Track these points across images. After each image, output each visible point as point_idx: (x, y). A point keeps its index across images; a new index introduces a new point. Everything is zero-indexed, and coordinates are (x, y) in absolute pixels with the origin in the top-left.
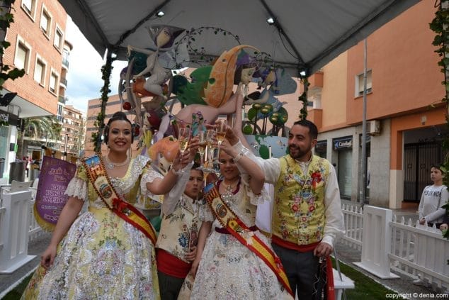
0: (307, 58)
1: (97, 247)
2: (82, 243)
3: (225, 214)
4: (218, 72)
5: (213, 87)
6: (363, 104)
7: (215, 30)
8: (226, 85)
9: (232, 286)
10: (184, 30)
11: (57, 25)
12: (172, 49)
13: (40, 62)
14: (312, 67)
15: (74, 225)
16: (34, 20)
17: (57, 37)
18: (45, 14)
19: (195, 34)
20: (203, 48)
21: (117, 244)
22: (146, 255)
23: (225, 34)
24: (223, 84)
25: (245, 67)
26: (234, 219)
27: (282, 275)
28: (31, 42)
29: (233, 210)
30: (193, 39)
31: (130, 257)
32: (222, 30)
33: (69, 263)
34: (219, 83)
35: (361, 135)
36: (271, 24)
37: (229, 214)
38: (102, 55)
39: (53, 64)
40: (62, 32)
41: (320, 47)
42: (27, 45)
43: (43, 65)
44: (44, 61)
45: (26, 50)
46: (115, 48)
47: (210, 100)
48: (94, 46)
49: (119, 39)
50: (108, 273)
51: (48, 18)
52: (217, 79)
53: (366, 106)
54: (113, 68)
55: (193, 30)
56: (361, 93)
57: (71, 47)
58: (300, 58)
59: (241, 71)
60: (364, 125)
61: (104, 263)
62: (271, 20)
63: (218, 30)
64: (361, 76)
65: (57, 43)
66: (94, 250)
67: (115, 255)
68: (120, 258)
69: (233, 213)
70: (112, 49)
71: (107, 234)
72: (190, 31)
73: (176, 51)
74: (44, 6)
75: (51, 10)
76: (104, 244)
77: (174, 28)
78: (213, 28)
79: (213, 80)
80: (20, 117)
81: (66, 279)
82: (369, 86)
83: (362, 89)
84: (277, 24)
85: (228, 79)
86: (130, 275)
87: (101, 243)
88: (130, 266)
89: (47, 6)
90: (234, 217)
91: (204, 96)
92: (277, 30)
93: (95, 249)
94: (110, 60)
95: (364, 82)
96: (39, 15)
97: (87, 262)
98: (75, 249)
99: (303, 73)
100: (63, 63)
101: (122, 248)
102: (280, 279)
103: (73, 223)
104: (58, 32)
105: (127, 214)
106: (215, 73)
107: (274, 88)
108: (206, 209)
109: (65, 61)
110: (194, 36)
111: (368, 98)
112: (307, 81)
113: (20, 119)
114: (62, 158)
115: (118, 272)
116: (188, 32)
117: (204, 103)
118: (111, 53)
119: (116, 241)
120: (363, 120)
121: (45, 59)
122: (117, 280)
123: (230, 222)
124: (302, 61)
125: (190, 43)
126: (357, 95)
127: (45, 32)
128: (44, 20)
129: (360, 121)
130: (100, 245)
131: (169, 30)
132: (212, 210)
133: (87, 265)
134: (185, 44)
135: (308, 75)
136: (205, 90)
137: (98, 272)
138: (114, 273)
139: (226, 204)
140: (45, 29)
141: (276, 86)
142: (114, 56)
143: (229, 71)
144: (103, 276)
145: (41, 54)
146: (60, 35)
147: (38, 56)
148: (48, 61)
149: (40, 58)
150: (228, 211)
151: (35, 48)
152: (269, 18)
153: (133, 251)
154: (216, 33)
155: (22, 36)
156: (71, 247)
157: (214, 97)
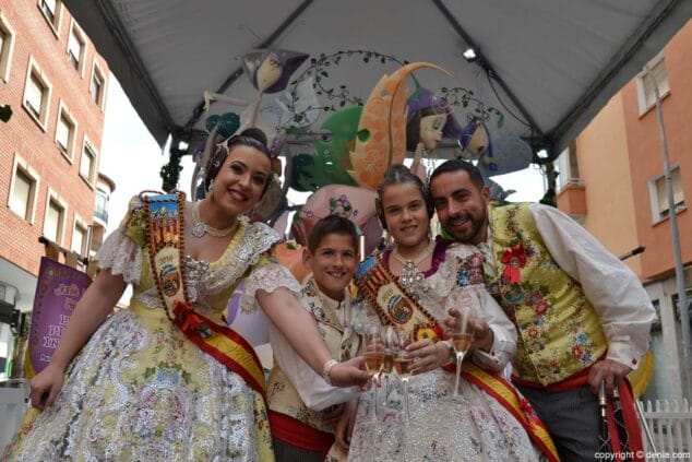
0: (547, 123)
1: (140, 379)
2: (109, 370)
3: (409, 315)
4: (374, 117)
5: (367, 149)
6: (672, 232)
7: (363, 55)
8: (391, 145)
9: (434, 445)
10: (306, 57)
11: (86, 138)
12: (287, 93)
13: (54, 204)
14: (557, 140)
15: (97, 336)
16: (45, 128)
17: (86, 160)
18: (65, 118)
19: (327, 64)
20: (343, 87)
21: (181, 379)
22: (243, 407)
23: (383, 61)
24: (385, 140)
25: (426, 112)
26: (428, 326)
27: (541, 432)
28: (38, 166)
29: (425, 307)
30: (325, 74)
31: (207, 409)
32: (377, 55)
33: (81, 408)
34: (378, 137)
35: (675, 297)
36: (470, 60)
37: (417, 315)
38: (162, 143)
39: (78, 207)
40: (94, 149)
41: (570, 94)
42: (33, 173)
43: (60, 209)
44: (63, 203)
45: (30, 181)
46: (185, 134)
47: (361, 177)
48: (145, 123)
49: (191, 114)
50: (159, 433)
51: (70, 125)
52: (373, 132)
53: (677, 235)
54: (181, 168)
55: (323, 57)
56: (665, 213)
57: (112, 187)
58: (533, 126)
59: (419, 122)
60: (679, 273)
61: (152, 412)
62: (470, 54)
63: (370, 54)
64: (659, 182)
65: (85, 171)
66: (134, 386)
67: (175, 401)
68: (187, 407)
69: (426, 313)
70: (180, 134)
71: (162, 357)
72: (318, 58)
73: (293, 94)
74: (62, 104)
75: (76, 110)
76: (155, 376)
77: (288, 52)
78: (361, 52)
79: (365, 134)
80: (17, 308)
81: (70, 440)
82: (678, 198)
83: (666, 206)
84: (482, 61)
85: (394, 131)
86: (203, 443)
87: (149, 372)
88: (205, 425)
89: (67, 103)
90: (427, 321)
91: (351, 168)
92: (483, 73)
93: (135, 383)
94: (176, 155)
95: (667, 192)
96: (54, 119)
97: (117, 406)
98: (93, 381)
99: (543, 154)
100: (98, 215)
101: (191, 387)
102: (535, 441)
103: (96, 330)
104: (87, 151)
105: (203, 335)
106: (367, 118)
107: (487, 160)
108: (364, 312)
109: (101, 212)
110: (325, 69)
111: (681, 220)
112: (553, 167)
113: (18, 311)
114: (79, 268)
115: (180, 436)
116: (314, 61)
117: (352, 182)
118: (179, 141)
119: (180, 373)
120: (675, 264)
121: (65, 198)
122: (177, 451)
123: (421, 332)
124: (538, 131)
125: (318, 79)
126: (656, 218)
127: (65, 150)
128: (62, 129)
129: (669, 267)
130: (146, 376)
131: (280, 57)
132: (378, 310)
133: (116, 413)
134: (310, 80)
135: (553, 156)
136: (352, 153)
137: (137, 430)
138: (171, 437)
139: (410, 296)
140: (65, 145)
141: (491, 155)
142: (183, 146)
143: (395, 115)
144: (147, 440)
145: (58, 189)
146: (91, 157)
147: (52, 193)
148: (70, 202)
149: (55, 196)
150: (415, 309)
151: (48, 178)
152: (465, 51)
153: (214, 395)
154: (366, 60)
155: (23, 155)
156: (88, 376)
157: (369, 168)
